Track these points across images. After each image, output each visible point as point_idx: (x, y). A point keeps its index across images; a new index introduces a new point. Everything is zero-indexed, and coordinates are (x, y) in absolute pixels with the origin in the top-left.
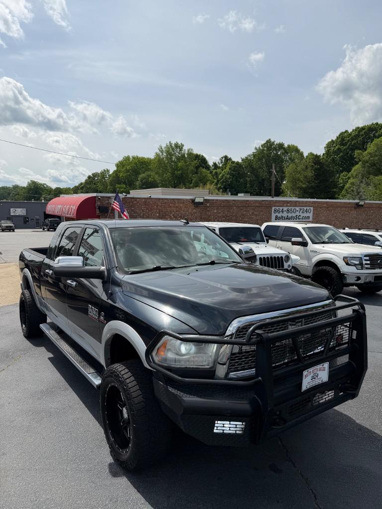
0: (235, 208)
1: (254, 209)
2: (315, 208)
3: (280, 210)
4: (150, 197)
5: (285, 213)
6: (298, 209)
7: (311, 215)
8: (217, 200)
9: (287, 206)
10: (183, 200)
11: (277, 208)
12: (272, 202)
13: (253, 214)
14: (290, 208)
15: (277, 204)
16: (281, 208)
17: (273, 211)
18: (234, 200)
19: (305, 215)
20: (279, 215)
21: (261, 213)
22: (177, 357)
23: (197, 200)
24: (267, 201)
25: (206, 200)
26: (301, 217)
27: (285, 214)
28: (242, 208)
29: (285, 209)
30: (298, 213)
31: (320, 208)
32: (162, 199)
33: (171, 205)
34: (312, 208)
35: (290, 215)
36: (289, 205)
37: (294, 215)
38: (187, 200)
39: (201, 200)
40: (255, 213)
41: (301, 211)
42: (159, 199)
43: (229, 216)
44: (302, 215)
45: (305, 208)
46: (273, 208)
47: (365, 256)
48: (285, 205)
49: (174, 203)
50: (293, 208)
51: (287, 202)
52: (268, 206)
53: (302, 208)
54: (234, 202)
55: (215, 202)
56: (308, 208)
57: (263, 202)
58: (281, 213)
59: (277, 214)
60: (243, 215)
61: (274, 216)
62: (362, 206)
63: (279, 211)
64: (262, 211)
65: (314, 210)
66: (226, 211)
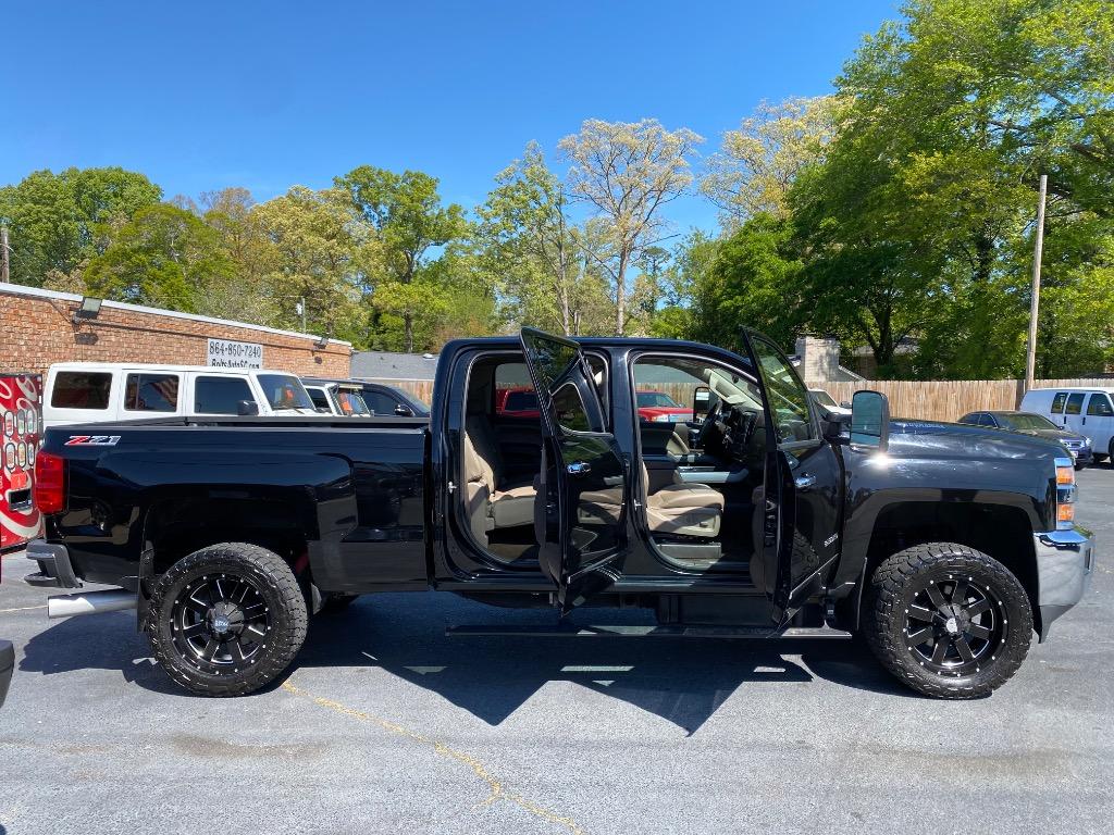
0: (148, 334)
1: (180, 341)
2: (265, 346)
3: (220, 347)
5: (226, 353)
6: (243, 346)
7: (260, 361)
8: (116, 309)
9: (228, 338)
11: (215, 341)
12: (207, 327)
13: (179, 352)
14: (233, 343)
15: (215, 332)
16: (221, 342)
17: (209, 347)
18: (147, 315)
20: (219, 358)
21: (192, 351)
23: (87, 306)
24: (201, 323)
26: (248, 365)
27: (226, 357)
28: (160, 335)
29: (227, 343)
30: (243, 357)
33: (21, 313)
34: (261, 346)
36: (231, 336)
37: (238, 359)
39: (94, 307)
40: (183, 350)
41: (249, 351)
43: (138, 355)
45: (253, 346)
46: (209, 341)
48: (226, 335)
49: (29, 309)
50: (237, 343)
51: (230, 330)
52: (202, 334)
53: (249, 345)
56: (257, 346)
57: (192, 325)
58: (220, 353)
59: (214, 356)
60: (162, 353)
61: (210, 357)
63: (217, 349)
64: (192, 348)
65: (264, 351)
66: (133, 340)
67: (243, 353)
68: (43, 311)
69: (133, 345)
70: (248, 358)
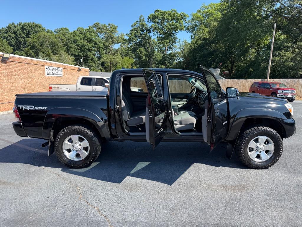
0: (26, 64)
1: (36, 66)
3: (49, 69)
6: (56, 68)
7: (62, 73)
11: (47, 67)
12: (45, 63)
13: (36, 69)
14: (53, 68)
15: (47, 65)
16: (49, 67)
19: (60, 73)
21: (40, 70)
23: (5, 56)
27: (51, 71)
28: (30, 65)
29: (51, 68)
30: (57, 71)
31: (65, 69)
34: (62, 69)
36: (52, 65)
37: (54, 72)
39: (7, 56)
40: (37, 69)
41: (58, 70)
45: (59, 68)
48: (51, 65)
52: (43, 65)
53: (58, 68)
54: (25, 60)
55: (15, 59)
56: (61, 68)
57: (41, 62)
59: (48, 71)
60: (31, 70)
61: (46, 71)
62: (81, 69)
64: (40, 68)
65: (63, 70)
66: (21, 66)
67: (56, 71)
69: (22, 67)
70: (58, 72)
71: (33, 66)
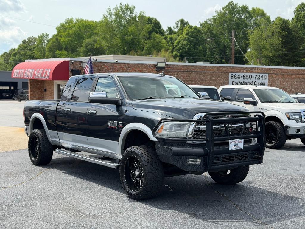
0: (194, 73)
1: (212, 75)
2: (270, 75)
3: (237, 76)
4: (117, 61)
5: (241, 79)
6: (253, 75)
7: (266, 81)
8: (177, 65)
9: (243, 72)
10: (146, 64)
11: (234, 74)
12: (229, 68)
13: (211, 79)
14: (246, 74)
15: (234, 70)
16: (238, 74)
17: (230, 76)
18: (193, 66)
19: (261, 81)
20: (236, 81)
21: (219, 78)
22: (168, 133)
23: (159, 65)
24: (224, 67)
25: (167, 65)
26: (257, 83)
27: (241, 80)
28: (200, 73)
29: (242, 75)
30: (253, 79)
31: (276, 74)
32: (127, 64)
33: (135, 69)
34: (267, 75)
35: (246, 81)
36: (245, 71)
37: (250, 81)
38: (150, 65)
39: (163, 65)
40: (213, 78)
41: (257, 77)
42: (125, 64)
43: (188, 81)
44: (258, 81)
45: (261, 75)
46: (230, 74)
47: (304, 112)
48: (242, 71)
49: (139, 68)
50: (249, 74)
51: (244, 69)
52: (226, 72)
53: (258, 74)
54: (193, 67)
55: (176, 68)
56: (264, 75)
57: (221, 68)
58: (238, 78)
59: (234, 80)
60: (201, 80)
61: (230, 81)
63: (235, 77)
64: (219, 77)
65: (269, 76)
66: (186, 76)
68: (144, 68)
69: (186, 78)
70: (257, 80)
71: (207, 75)
